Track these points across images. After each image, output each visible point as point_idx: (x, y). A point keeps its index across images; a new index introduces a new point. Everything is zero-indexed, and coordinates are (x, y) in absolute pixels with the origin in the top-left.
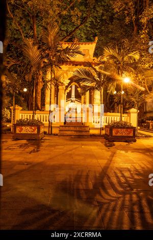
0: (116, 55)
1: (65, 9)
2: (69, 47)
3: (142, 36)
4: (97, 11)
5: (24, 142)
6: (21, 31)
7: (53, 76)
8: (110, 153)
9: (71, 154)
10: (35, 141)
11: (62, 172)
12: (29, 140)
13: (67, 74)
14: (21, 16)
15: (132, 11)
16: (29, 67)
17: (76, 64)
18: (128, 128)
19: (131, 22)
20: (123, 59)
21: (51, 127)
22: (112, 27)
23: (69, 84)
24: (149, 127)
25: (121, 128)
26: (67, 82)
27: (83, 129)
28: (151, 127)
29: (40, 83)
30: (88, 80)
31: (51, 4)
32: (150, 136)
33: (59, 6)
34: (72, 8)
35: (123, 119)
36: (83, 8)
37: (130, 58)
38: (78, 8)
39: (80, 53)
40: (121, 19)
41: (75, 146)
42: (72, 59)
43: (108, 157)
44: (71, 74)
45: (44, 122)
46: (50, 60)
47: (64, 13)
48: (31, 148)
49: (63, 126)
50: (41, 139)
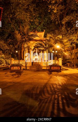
0: (52, 37)
1: (32, 19)
2: (33, 34)
3: (63, 29)
4: (45, 20)
5: (15, 73)
6: (15, 28)
7: (27, 46)
8: (49, 77)
9: (33, 78)
10: (19, 73)
11: (27, 86)
12: (17, 72)
13: (33, 45)
14: (14, 22)
15: (59, 19)
16: (17, 42)
17: (36, 40)
18: (58, 66)
19: (59, 24)
20: (55, 38)
21: (26, 67)
22: (51, 26)
23: (34, 49)
24: (67, 66)
25: (55, 66)
26: (33, 48)
27: (39, 67)
28: (68, 66)
29: (23, 49)
30: (41, 47)
31: (26, 17)
32: (67, 70)
33: (29, 18)
34: (35, 19)
35: (56, 63)
36: (39, 18)
37: (58, 37)
38: (38, 19)
39: (37, 36)
40: (55, 23)
41: (35, 74)
42: (34, 39)
43: (48, 79)
44: (34, 45)
45: (24, 65)
46: (25, 39)
47: (32, 20)
48: (17, 76)
49: (31, 66)
50: (22, 72)
